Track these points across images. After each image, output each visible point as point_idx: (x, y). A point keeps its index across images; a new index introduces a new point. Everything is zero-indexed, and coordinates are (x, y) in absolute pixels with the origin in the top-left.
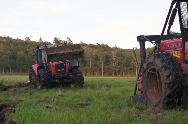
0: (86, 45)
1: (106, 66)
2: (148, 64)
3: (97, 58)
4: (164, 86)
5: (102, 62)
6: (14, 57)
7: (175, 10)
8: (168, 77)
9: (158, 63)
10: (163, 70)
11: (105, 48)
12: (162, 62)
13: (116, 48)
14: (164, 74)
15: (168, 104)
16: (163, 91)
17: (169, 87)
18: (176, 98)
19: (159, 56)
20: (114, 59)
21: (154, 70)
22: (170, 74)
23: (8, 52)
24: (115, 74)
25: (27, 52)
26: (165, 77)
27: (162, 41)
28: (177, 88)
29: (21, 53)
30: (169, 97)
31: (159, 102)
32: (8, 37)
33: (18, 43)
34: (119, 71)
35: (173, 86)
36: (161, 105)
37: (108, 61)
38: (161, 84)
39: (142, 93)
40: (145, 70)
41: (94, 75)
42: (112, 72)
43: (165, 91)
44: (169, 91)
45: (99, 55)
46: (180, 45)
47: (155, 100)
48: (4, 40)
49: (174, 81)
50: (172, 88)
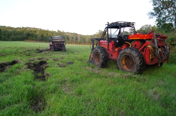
0: (69, 33)
1: (76, 41)
2: (95, 50)
3: (73, 38)
4: (101, 59)
5: (75, 39)
6: (42, 36)
7: (106, 31)
8: (103, 56)
9: (99, 51)
10: (101, 53)
11: (76, 34)
12: (101, 50)
13: (80, 35)
14: (101, 55)
15: (102, 65)
16: (101, 60)
17: (103, 59)
18: (105, 63)
19: (100, 48)
20: (79, 38)
21: (98, 53)
22: (103, 55)
23: (40, 34)
24: (79, 44)
25: (47, 35)
26: (102, 56)
27: (101, 41)
28: (106, 60)
29: (45, 35)
30: (103, 63)
31: (99, 64)
32: (41, 29)
33: (44, 31)
34: (81, 43)
35: (104, 59)
36: (99, 66)
37: (77, 39)
38: (100, 59)
39: (92, 59)
40: (94, 52)
41: (72, 44)
42: (78, 43)
43: (101, 61)
44: (102, 61)
45: (74, 37)
46: (107, 43)
47: (97, 63)
48: (39, 30)
49: (104, 58)
50: (104, 60)
